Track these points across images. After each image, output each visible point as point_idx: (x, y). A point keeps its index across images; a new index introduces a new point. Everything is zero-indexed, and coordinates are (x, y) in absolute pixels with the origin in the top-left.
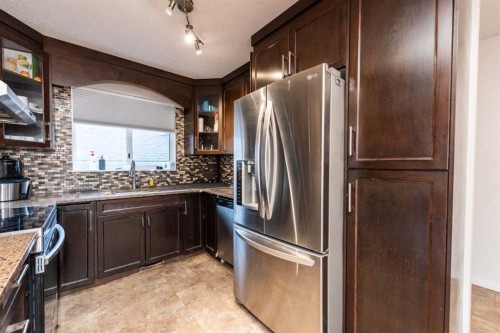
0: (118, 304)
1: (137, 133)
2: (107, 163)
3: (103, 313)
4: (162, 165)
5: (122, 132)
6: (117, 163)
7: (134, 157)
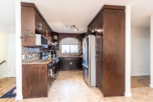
1: (71, 46)
2: (66, 51)
4: (76, 52)
5: (69, 46)
6: (68, 52)
7: (71, 50)
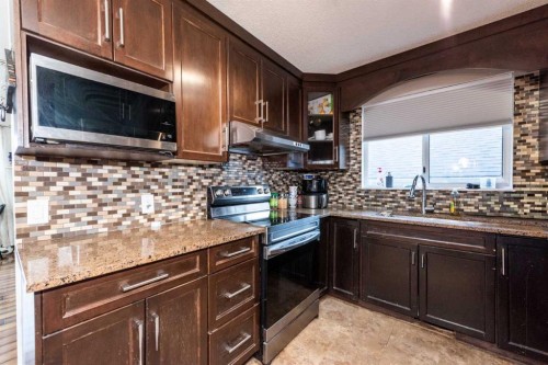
0: (364, 338)
2: (394, 180)
3: (348, 334)
